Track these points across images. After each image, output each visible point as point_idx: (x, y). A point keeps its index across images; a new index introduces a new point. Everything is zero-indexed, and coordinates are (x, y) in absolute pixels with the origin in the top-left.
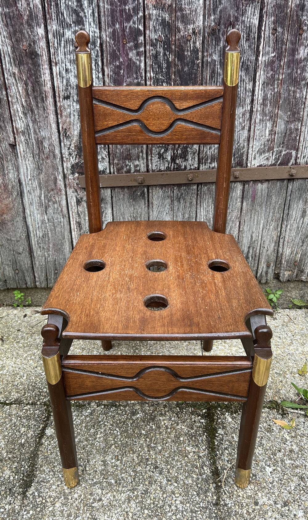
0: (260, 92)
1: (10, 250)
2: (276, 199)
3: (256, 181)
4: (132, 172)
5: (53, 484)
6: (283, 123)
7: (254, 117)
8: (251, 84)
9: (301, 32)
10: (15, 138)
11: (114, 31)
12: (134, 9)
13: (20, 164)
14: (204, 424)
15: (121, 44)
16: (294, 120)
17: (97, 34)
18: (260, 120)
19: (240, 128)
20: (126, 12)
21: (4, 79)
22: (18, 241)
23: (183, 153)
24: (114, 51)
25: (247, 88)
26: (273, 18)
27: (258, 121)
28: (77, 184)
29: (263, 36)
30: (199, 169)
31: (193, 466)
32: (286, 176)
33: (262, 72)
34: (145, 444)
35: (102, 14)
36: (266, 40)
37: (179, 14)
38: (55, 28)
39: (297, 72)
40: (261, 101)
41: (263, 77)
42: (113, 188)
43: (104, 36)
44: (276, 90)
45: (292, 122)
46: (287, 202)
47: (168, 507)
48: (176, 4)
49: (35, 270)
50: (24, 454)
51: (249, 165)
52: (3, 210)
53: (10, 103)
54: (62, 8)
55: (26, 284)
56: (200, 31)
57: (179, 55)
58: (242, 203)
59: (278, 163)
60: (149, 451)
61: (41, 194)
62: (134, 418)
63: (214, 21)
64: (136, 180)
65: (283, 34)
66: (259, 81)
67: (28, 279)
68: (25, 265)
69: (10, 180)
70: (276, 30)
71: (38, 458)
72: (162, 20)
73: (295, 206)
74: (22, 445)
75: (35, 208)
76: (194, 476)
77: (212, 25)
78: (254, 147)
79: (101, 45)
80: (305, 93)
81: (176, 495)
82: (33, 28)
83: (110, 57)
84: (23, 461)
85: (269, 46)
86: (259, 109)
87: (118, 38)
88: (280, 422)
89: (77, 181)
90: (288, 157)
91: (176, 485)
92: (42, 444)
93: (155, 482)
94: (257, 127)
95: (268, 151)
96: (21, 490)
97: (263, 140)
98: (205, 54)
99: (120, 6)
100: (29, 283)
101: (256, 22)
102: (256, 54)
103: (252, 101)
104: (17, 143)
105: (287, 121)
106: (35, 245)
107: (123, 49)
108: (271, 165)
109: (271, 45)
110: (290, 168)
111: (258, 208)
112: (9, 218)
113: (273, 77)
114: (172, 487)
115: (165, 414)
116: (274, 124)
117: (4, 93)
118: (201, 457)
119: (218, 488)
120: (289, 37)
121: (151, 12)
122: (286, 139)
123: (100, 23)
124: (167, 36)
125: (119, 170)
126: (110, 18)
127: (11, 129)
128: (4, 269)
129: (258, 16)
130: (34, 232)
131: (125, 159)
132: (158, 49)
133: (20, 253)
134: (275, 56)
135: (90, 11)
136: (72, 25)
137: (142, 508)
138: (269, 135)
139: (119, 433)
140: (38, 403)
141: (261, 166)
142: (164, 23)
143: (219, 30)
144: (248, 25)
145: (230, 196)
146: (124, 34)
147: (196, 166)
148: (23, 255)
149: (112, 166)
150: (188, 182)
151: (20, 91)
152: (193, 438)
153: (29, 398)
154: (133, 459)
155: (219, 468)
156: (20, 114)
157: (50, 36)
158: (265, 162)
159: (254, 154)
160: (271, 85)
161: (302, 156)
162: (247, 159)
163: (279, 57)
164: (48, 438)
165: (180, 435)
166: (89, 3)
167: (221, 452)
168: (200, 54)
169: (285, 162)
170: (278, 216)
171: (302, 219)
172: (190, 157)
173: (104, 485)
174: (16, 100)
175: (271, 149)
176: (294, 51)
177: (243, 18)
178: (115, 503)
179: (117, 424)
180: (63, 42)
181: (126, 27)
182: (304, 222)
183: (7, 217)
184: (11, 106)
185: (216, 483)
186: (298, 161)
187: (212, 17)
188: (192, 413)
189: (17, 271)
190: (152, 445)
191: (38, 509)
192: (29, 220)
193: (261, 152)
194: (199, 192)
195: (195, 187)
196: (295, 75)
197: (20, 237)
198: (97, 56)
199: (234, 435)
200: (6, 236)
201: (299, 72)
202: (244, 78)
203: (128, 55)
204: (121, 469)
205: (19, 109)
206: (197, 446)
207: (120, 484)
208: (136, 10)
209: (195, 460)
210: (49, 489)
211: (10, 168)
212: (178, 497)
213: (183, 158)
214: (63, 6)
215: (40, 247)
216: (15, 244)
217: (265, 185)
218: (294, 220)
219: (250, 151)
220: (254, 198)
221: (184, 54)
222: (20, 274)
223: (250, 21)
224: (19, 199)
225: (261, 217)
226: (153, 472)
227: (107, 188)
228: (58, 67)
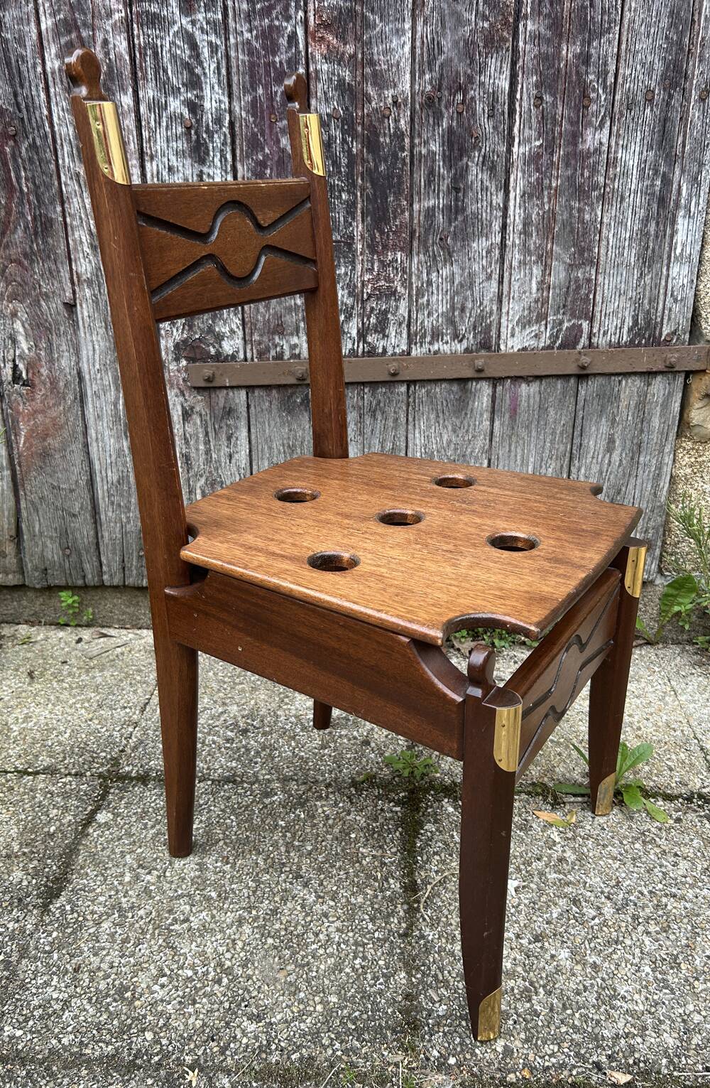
0: (518, 211)
1: (57, 509)
2: (556, 414)
3: (517, 379)
4: (286, 358)
5: (102, 894)
6: (561, 268)
7: (508, 256)
8: (501, 195)
9: (586, 102)
10: (74, 292)
11: (254, 101)
12: (289, 61)
13: (82, 341)
14: (399, 814)
15: (267, 123)
16: (583, 263)
17: (225, 106)
18: (520, 262)
19: (483, 277)
20: (275, 68)
21: (60, 184)
22: (72, 491)
23: (380, 323)
24: (255, 135)
25: (494, 202)
26: (535, 78)
27: (515, 263)
28: (184, 380)
29: (518, 109)
30: (409, 354)
31: (368, 876)
32: (572, 369)
33: (520, 175)
34: (281, 841)
35: (234, 70)
36: (525, 116)
37: (368, 70)
38: (151, 94)
39: (582, 175)
40: (520, 227)
41: (521, 183)
42: (250, 388)
43: (237, 109)
44: (547, 207)
45: (579, 266)
46: (579, 421)
47: (311, 935)
48: (363, 53)
49: (101, 549)
50: (53, 848)
51: (502, 347)
52: (47, 429)
53: (69, 228)
54: (165, 60)
55: (84, 577)
56: (405, 100)
57: (369, 142)
58: (492, 421)
59: (557, 344)
60: (287, 851)
61: (117, 399)
62: (267, 801)
63: (431, 83)
64: (291, 373)
65: (554, 105)
66: (515, 190)
67: (87, 566)
68: (82, 539)
69: (62, 371)
70: (541, 98)
71: (77, 856)
72: (339, 81)
73: (594, 428)
74: (51, 836)
75: (105, 425)
76: (369, 892)
77: (427, 90)
78: (511, 313)
79: (232, 124)
80: (599, 213)
81: (331, 919)
82: (114, 94)
83: (248, 145)
84: (49, 858)
85: (530, 128)
86: (517, 242)
87: (262, 112)
88: (546, 815)
89: (184, 375)
90: (575, 333)
91: (332, 903)
92: (88, 835)
93: (293, 898)
94: (515, 276)
95: (538, 321)
96: (40, 901)
97: (527, 300)
98: (417, 141)
99: (265, 56)
100: (90, 576)
101: (506, 85)
102: (508, 142)
103: (504, 227)
104: (78, 301)
105: (570, 265)
106: (103, 498)
107: (271, 132)
108: (543, 349)
109: (534, 125)
110: (580, 353)
111: (523, 433)
112: (57, 445)
113: (539, 182)
114: (325, 907)
115: (327, 797)
116: (546, 269)
117: (59, 209)
118: (385, 864)
119: (412, 911)
120: (566, 112)
121: (319, 67)
122: (569, 299)
123: (230, 86)
124: (347, 109)
125: (261, 354)
126: (247, 77)
127: (68, 276)
128: (44, 545)
129: (508, 73)
130: (103, 472)
131: (273, 333)
132: (333, 132)
133: (74, 515)
134: (542, 145)
135: (213, 66)
136: (182, 90)
137: (263, 935)
138: (538, 290)
139: (234, 823)
140: (88, 774)
141: (524, 349)
142: (342, 86)
143: (440, 99)
144: (491, 90)
145: (470, 407)
146: (272, 105)
147: (405, 348)
148: (81, 519)
149: (249, 347)
150: (388, 378)
151: (87, 206)
152: (376, 835)
153: (71, 766)
154: (257, 863)
155: (419, 881)
156: (86, 249)
157: (143, 109)
158: (533, 343)
159: (510, 326)
160: (538, 198)
161: (602, 332)
162: (499, 336)
163: (550, 147)
164: (100, 826)
165: (352, 829)
166: (212, 52)
167: (425, 858)
168: (407, 140)
169: (570, 342)
170: (562, 448)
171: (608, 455)
172: (392, 331)
173: (198, 898)
174: (79, 222)
175: (542, 317)
176: (575, 137)
177: (482, 78)
178: (213, 926)
179: (233, 810)
180: (164, 119)
181: (276, 93)
182: (612, 461)
183: (53, 442)
184: (70, 233)
185: (408, 904)
186: (595, 340)
187: (427, 77)
188: (379, 797)
189: (68, 552)
190: (296, 843)
191: (69, 930)
192: (94, 449)
193: (524, 323)
194: (411, 400)
195: (403, 389)
196: (579, 180)
197: (77, 481)
198: (224, 144)
199: (455, 834)
200: (50, 480)
201: (586, 174)
202: (488, 184)
203: (278, 141)
204: (232, 877)
205: (84, 239)
206: (381, 847)
207: (226, 898)
208: (293, 63)
209: (375, 868)
210: (93, 901)
211: (64, 347)
212: (333, 922)
213: (379, 333)
214: (166, 57)
215: (112, 503)
216: (66, 496)
217: (535, 387)
218: (593, 458)
219: (504, 320)
220: (514, 411)
221: (379, 141)
222: (74, 558)
223: (494, 83)
224: (77, 408)
225: (529, 451)
226: (291, 883)
227: (239, 387)
228: (154, 163)
